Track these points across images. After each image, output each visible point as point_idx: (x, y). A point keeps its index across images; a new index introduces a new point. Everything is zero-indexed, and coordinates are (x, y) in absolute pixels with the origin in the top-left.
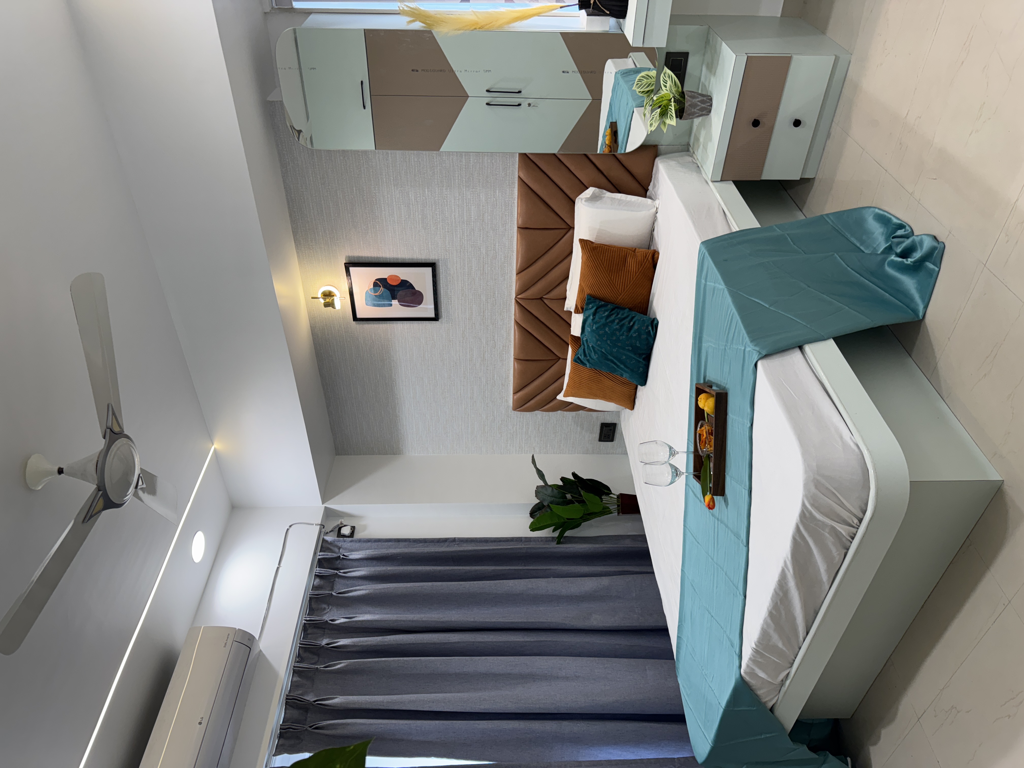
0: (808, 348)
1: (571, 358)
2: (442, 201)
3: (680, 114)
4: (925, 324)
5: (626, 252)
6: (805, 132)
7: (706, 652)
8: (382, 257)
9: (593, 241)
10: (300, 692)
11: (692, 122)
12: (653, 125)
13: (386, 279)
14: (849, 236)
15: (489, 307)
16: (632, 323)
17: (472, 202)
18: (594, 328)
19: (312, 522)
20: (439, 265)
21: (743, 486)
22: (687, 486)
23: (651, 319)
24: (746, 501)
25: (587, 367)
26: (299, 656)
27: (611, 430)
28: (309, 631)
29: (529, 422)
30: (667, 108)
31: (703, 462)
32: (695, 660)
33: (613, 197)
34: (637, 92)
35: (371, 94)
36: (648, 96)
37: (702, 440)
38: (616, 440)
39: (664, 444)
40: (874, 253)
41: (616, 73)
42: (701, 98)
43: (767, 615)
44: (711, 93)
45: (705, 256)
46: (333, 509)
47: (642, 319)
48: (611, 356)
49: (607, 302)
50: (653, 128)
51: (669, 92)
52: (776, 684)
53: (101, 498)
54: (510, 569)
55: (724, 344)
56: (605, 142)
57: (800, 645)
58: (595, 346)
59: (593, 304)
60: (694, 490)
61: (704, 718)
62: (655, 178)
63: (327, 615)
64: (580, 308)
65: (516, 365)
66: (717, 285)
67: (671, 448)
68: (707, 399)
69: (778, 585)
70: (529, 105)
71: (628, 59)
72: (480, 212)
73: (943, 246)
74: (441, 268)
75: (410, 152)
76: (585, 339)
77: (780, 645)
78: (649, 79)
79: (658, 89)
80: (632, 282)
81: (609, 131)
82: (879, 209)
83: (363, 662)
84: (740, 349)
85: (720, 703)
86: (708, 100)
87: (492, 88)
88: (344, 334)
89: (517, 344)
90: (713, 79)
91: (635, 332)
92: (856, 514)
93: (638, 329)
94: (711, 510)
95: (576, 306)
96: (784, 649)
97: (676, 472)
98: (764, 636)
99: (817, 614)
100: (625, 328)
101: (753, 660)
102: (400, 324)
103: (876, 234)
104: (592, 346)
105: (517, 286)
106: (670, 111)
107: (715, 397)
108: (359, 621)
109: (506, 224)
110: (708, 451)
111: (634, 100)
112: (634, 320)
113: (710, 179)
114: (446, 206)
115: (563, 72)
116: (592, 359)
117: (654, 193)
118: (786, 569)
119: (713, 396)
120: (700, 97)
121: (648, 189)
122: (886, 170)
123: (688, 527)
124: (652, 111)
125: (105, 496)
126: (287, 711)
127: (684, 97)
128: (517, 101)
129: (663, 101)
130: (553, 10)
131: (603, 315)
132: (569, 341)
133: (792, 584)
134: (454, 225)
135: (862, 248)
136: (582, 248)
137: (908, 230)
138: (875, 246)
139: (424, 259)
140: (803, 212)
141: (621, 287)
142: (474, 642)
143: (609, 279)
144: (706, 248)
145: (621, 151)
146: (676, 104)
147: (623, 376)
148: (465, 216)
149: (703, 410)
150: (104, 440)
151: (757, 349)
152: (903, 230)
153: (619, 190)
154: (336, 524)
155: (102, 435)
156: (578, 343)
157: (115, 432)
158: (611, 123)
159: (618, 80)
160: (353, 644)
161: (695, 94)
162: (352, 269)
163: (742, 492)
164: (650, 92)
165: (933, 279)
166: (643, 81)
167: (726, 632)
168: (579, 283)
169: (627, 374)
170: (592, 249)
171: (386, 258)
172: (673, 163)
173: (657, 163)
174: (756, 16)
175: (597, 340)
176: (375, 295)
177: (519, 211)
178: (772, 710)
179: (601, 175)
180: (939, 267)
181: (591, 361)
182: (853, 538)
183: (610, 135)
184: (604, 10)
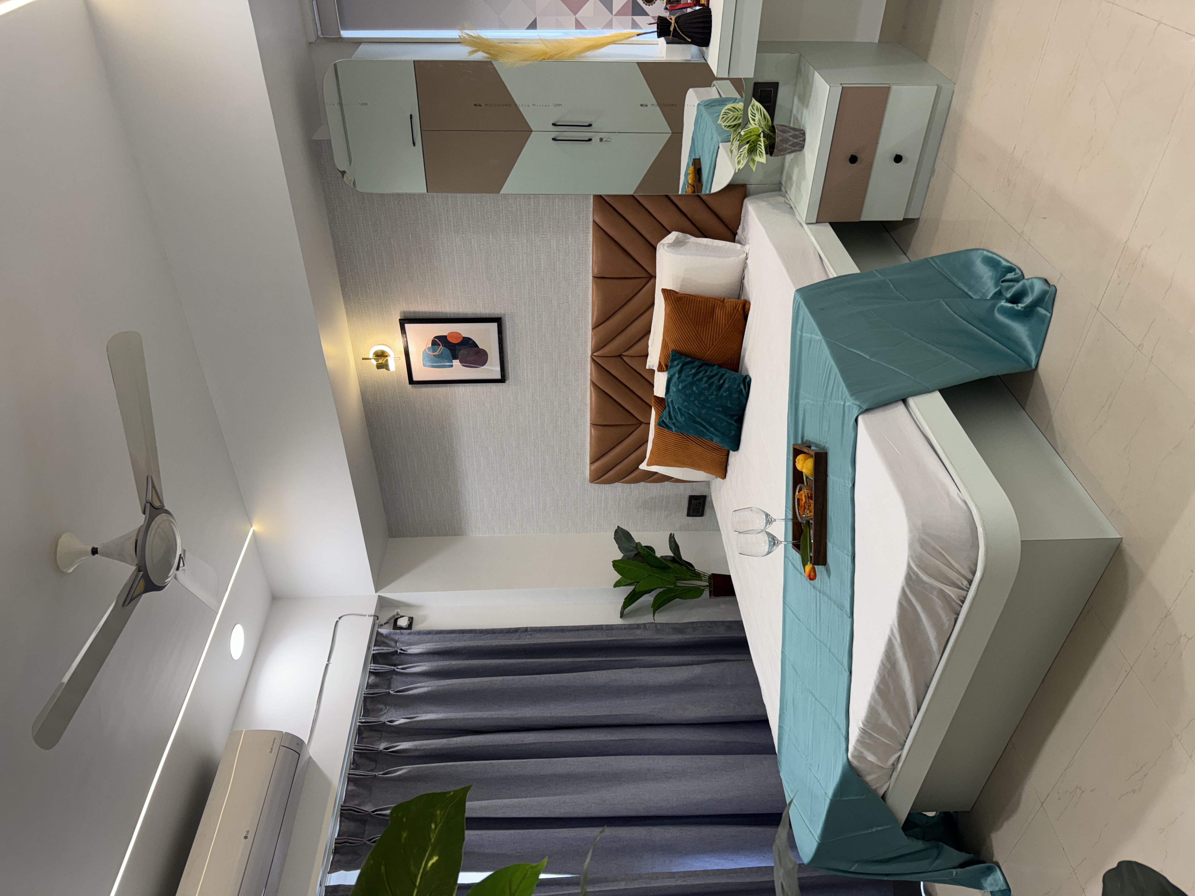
0: (911, 401)
1: (655, 422)
2: (509, 249)
3: (770, 150)
4: (1038, 374)
5: (713, 303)
6: (906, 169)
7: (810, 739)
8: (442, 313)
9: (677, 291)
10: (356, 802)
11: (784, 159)
12: (741, 163)
13: (446, 336)
14: (955, 280)
15: (562, 366)
16: (721, 382)
17: (541, 250)
18: (680, 387)
19: (364, 614)
20: (506, 320)
21: (845, 552)
22: (786, 559)
23: (743, 376)
24: (849, 568)
25: (672, 431)
26: (354, 762)
27: (700, 503)
28: (365, 735)
29: (609, 495)
30: (755, 144)
31: (802, 531)
32: (798, 751)
33: (699, 242)
34: (723, 127)
35: (422, 130)
36: (735, 131)
37: (801, 505)
38: (707, 515)
39: (759, 511)
40: (983, 299)
41: (698, 104)
42: (793, 133)
43: (874, 690)
44: (804, 126)
45: (801, 305)
46: (388, 598)
47: (733, 377)
48: (699, 418)
49: (694, 358)
50: (741, 166)
51: (757, 126)
52: (886, 769)
53: (141, 580)
54: (590, 661)
55: (823, 400)
56: (688, 182)
57: (912, 724)
58: (681, 407)
59: (678, 361)
60: (794, 562)
61: (809, 813)
62: (744, 220)
63: (385, 716)
64: (664, 366)
65: (593, 432)
66: (814, 336)
67: (767, 515)
68: (806, 460)
69: (886, 656)
70: (601, 140)
71: (711, 88)
72: (551, 260)
73: (1055, 289)
74: (507, 323)
75: (472, 195)
76: (670, 400)
77: (890, 724)
78: (735, 112)
79: (746, 123)
80: (721, 335)
81: (691, 168)
82: (988, 251)
83: (427, 767)
84: (840, 404)
85: (826, 793)
86: (801, 135)
87: (558, 122)
88: (399, 399)
89: (593, 408)
90: (805, 112)
91: (725, 391)
92: (965, 575)
93: (729, 387)
94: (812, 582)
95: (660, 363)
96: (894, 728)
97: (773, 541)
98: (872, 714)
99: (928, 687)
100: (714, 387)
101: (860, 741)
102: (461, 388)
103: (985, 278)
104: (678, 408)
105: (593, 343)
106: (759, 147)
107: (814, 457)
108: (421, 721)
109: (579, 273)
110: (807, 517)
111: (719, 134)
112: (724, 378)
113: (804, 221)
114: (514, 254)
115: (641, 105)
116: (678, 422)
117: (743, 238)
118: (892, 637)
119: (811, 456)
120: (791, 131)
121: (737, 233)
122: (994, 209)
123: (788, 603)
124: (740, 147)
125: (146, 577)
126: (343, 824)
127: (774, 132)
128: (586, 136)
129: (751, 136)
130: (630, 37)
131: (690, 373)
132: (652, 402)
133: (900, 654)
134: (521, 274)
135: (970, 293)
136: (666, 299)
137: (1018, 274)
138: (984, 291)
139: (489, 314)
140: (908, 255)
141: (709, 341)
142: (551, 742)
143: (696, 333)
144: (801, 296)
145: (705, 191)
146: (766, 139)
147: (713, 441)
148: (534, 265)
149: (802, 473)
150: (144, 516)
151: (858, 403)
152: (1013, 273)
153: (704, 234)
154: (391, 615)
155: (142, 510)
156: (662, 405)
157: (157, 508)
158: (694, 159)
159: (701, 112)
160: (415, 748)
161: (787, 129)
162: (407, 326)
163: (845, 558)
164: (737, 126)
165: (1045, 326)
166: (729, 115)
167: (831, 714)
168: (662, 338)
169: (717, 438)
170: (676, 300)
171: (446, 313)
172: (763, 204)
173: (746, 203)
174: (852, 42)
175: (684, 401)
176: (434, 355)
177: (594, 259)
178: (883, 797)
179: (684, 218)
180: (1051, 312)
181: (677, 424)
182: (963, 602)
183: (693, 173)
184: (685, 37)
